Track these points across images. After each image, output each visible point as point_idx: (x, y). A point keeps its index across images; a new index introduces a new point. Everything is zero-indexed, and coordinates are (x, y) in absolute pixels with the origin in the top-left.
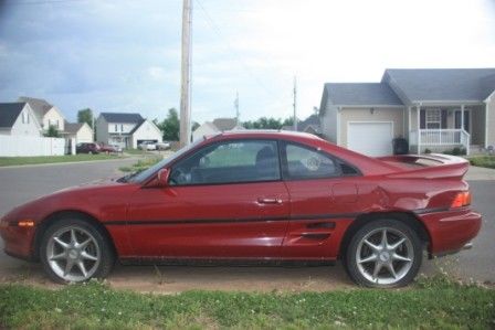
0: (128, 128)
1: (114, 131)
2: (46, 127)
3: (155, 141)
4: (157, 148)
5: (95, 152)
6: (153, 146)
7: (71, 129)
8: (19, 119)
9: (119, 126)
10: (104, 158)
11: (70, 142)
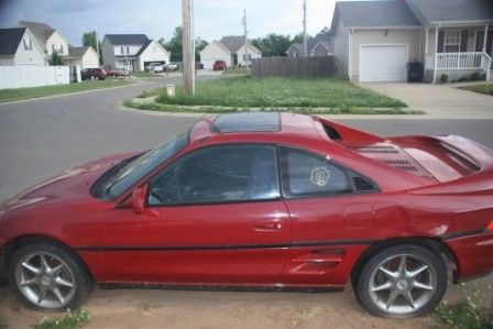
0: (134, 50)
1: (119, 54)
2: (50, 53)
3: (163, 63)
4: (165, 70)
5: (101, 78)
6: (160, 68)
7: (76, 54)
8: (21, 45)
9: (125, 48)
10: (110, 85)
11: (75, 68)
